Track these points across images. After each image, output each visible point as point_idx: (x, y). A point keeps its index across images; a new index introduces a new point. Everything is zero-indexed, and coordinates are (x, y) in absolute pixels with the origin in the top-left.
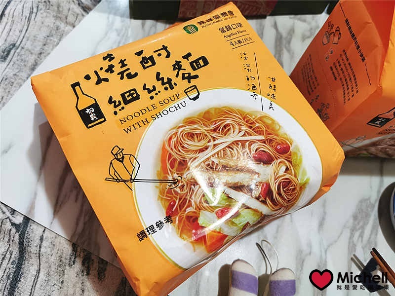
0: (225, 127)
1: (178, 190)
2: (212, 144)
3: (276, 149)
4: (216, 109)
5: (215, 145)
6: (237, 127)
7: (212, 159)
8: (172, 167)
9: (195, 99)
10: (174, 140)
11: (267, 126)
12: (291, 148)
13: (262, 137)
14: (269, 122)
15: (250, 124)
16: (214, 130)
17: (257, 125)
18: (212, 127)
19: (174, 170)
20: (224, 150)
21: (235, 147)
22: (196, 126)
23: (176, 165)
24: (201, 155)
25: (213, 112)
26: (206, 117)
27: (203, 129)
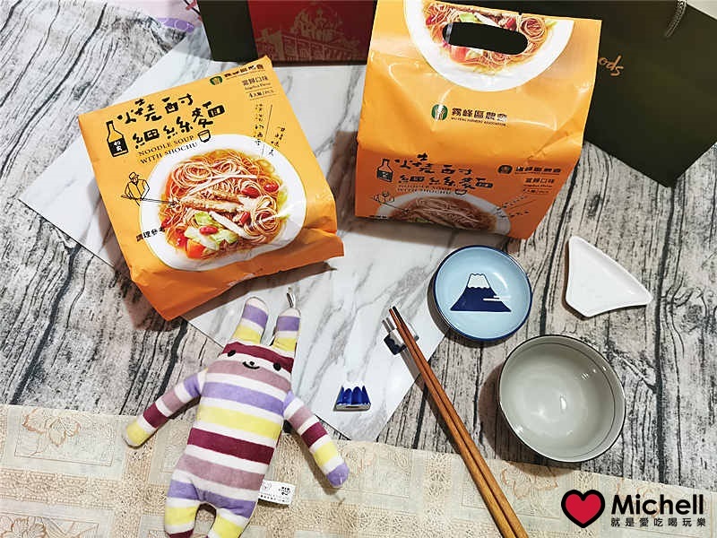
0: (225, 166)
1: (175, 209)
3: (265, 188)
4: (221, 151)
5: (213, 179)
6: (235, 166)
7: (208, 190)
9: (205, 141)
10: (179, 172)
11: (262, 168)
12: (279, 189)
13: (254, 177)
14: (265, 165)
15: (247, 165)
16: (216, 168)
17: (253, 166)
18: (215, 165)
19: (175, 195)
20: (220, 183)
21: (229, 182)
22: (201, 163)
23: (177, 191)
24: (199, 185)
25: (218, 153)
26: (211, 157)
27: (206, 166)
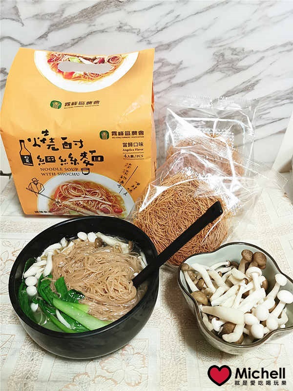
0: (94, 192)
2: (84, 196)
4: (94, 183)
5: (85, 197)
8: (59, 197)
9: (85, 174)
11: (116, 200)
12: (122, 213)
13: (110, 204)
14: (119, 199)
16: (88, 191)
20: (88, 201)
21: (94, 202)
24: (76, 198)
